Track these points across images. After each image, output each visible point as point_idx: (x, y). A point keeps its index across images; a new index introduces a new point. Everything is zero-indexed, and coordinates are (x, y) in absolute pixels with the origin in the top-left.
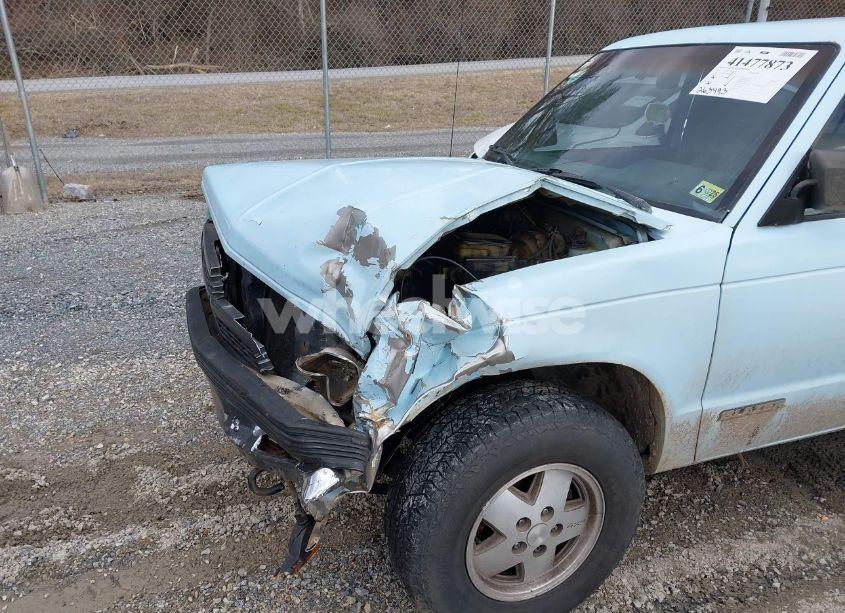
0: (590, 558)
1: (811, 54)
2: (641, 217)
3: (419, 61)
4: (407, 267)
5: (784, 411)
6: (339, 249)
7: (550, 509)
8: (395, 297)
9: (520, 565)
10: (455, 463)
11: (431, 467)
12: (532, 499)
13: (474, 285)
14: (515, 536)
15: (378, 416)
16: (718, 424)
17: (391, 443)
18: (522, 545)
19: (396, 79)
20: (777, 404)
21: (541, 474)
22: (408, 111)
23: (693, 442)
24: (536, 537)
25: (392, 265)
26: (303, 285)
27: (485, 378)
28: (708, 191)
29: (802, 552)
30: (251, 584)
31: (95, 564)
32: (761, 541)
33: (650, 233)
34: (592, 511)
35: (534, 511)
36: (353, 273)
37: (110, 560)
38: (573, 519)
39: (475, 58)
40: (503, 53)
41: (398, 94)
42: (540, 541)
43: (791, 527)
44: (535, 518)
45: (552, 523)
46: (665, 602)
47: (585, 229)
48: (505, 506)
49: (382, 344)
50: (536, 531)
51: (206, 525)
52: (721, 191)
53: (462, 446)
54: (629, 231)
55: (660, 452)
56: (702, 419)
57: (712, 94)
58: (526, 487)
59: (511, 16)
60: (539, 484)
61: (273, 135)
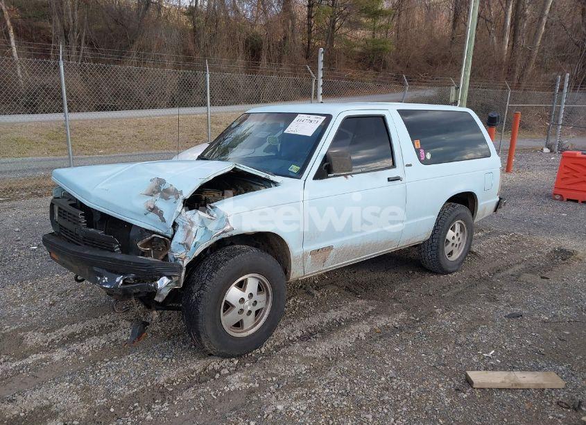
0: (269, 316)
1: (324, 118)
2: (272, 178)
3: (115, 109)
4: (188, 197)
5: (334, 251)
6: (152, 196)
7: (251, 294)
8: (184, 210)
9: (242, 321)
10: (214, 274)
11: (204, 279)
12: (244, 291)
13: (215, 203)
14: (238, 306)
15: (183, 256)
16: (310, 257)
17: (188, 266)
18: (242, 310)
19: (103, 120)
20: (330, 248)
21: (246, 279)
22: (115, 141)
23: (302, 265)
24: (247, 307)
25: (181, 198)
26: (135, 213)
27: (223, 239)
28: (294, 168)
29: (352, 313)
30: (113, 363)
31: (21, 371)
32: (336, 311)
33: (276, 184)
34: (268, 295)
35: (245, 295)
36: (161, 204)
37: (28, 369)
38: (261, 298)
39: (154, 107)
40: (172, 104)
41: (106, 130)
42: (249, 308)
43: (347, 306)
44: (246, 298)
45: (252, 300)
46: (301, 336)
47: (252, 185)
48: (234, 294)
49: (180, 229)
50: (247, 303)
51: (77, 347)
52: (299, 168)
53: (216, 268)
54: (268, 184)
55: (290, 270)
56: (304, 255)
57: (292, 133)
58: (241, 285)
59: (175, 82)
60: (246, 283)
61: (15, 160)
